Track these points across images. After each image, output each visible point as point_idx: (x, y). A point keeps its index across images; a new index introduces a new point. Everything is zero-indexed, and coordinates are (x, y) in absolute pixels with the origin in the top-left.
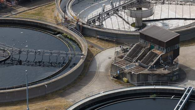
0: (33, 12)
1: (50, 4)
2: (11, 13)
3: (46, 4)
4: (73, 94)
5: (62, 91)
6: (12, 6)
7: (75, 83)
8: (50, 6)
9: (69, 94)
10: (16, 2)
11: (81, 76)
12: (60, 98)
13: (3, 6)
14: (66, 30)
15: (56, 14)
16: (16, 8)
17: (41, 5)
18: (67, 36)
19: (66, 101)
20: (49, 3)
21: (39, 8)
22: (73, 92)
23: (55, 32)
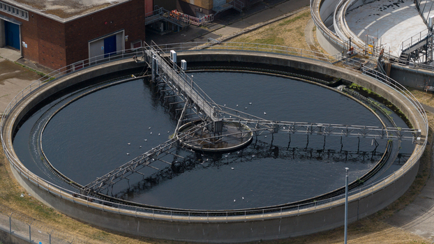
0: (257, 37)
1: (289, 19)
2: (209, 41)
3: (279, 18)
4: (419, 218)
5: (392, 212)
6: (200, 25)
7: (414, 194)
8: (289, 22)
9: (410, 218)
10: (211, 15)
11: (422, 177)
12: (393, 228)
13: (183, 25)
14: (357, 75)
15: (312, 41)
16: (212, 29)
17: (270, 21)
18: (361, 88)
19: (411, 235)
20: (284, 16)
21: (267, 27)
22: (416, 215)
23: (332, 80)
